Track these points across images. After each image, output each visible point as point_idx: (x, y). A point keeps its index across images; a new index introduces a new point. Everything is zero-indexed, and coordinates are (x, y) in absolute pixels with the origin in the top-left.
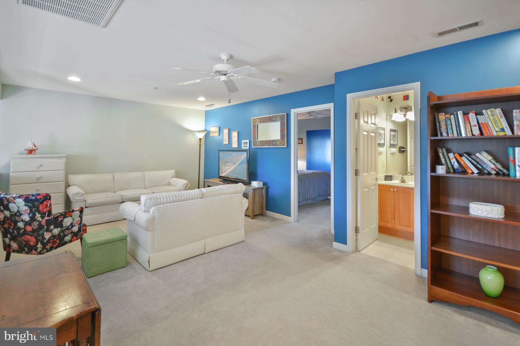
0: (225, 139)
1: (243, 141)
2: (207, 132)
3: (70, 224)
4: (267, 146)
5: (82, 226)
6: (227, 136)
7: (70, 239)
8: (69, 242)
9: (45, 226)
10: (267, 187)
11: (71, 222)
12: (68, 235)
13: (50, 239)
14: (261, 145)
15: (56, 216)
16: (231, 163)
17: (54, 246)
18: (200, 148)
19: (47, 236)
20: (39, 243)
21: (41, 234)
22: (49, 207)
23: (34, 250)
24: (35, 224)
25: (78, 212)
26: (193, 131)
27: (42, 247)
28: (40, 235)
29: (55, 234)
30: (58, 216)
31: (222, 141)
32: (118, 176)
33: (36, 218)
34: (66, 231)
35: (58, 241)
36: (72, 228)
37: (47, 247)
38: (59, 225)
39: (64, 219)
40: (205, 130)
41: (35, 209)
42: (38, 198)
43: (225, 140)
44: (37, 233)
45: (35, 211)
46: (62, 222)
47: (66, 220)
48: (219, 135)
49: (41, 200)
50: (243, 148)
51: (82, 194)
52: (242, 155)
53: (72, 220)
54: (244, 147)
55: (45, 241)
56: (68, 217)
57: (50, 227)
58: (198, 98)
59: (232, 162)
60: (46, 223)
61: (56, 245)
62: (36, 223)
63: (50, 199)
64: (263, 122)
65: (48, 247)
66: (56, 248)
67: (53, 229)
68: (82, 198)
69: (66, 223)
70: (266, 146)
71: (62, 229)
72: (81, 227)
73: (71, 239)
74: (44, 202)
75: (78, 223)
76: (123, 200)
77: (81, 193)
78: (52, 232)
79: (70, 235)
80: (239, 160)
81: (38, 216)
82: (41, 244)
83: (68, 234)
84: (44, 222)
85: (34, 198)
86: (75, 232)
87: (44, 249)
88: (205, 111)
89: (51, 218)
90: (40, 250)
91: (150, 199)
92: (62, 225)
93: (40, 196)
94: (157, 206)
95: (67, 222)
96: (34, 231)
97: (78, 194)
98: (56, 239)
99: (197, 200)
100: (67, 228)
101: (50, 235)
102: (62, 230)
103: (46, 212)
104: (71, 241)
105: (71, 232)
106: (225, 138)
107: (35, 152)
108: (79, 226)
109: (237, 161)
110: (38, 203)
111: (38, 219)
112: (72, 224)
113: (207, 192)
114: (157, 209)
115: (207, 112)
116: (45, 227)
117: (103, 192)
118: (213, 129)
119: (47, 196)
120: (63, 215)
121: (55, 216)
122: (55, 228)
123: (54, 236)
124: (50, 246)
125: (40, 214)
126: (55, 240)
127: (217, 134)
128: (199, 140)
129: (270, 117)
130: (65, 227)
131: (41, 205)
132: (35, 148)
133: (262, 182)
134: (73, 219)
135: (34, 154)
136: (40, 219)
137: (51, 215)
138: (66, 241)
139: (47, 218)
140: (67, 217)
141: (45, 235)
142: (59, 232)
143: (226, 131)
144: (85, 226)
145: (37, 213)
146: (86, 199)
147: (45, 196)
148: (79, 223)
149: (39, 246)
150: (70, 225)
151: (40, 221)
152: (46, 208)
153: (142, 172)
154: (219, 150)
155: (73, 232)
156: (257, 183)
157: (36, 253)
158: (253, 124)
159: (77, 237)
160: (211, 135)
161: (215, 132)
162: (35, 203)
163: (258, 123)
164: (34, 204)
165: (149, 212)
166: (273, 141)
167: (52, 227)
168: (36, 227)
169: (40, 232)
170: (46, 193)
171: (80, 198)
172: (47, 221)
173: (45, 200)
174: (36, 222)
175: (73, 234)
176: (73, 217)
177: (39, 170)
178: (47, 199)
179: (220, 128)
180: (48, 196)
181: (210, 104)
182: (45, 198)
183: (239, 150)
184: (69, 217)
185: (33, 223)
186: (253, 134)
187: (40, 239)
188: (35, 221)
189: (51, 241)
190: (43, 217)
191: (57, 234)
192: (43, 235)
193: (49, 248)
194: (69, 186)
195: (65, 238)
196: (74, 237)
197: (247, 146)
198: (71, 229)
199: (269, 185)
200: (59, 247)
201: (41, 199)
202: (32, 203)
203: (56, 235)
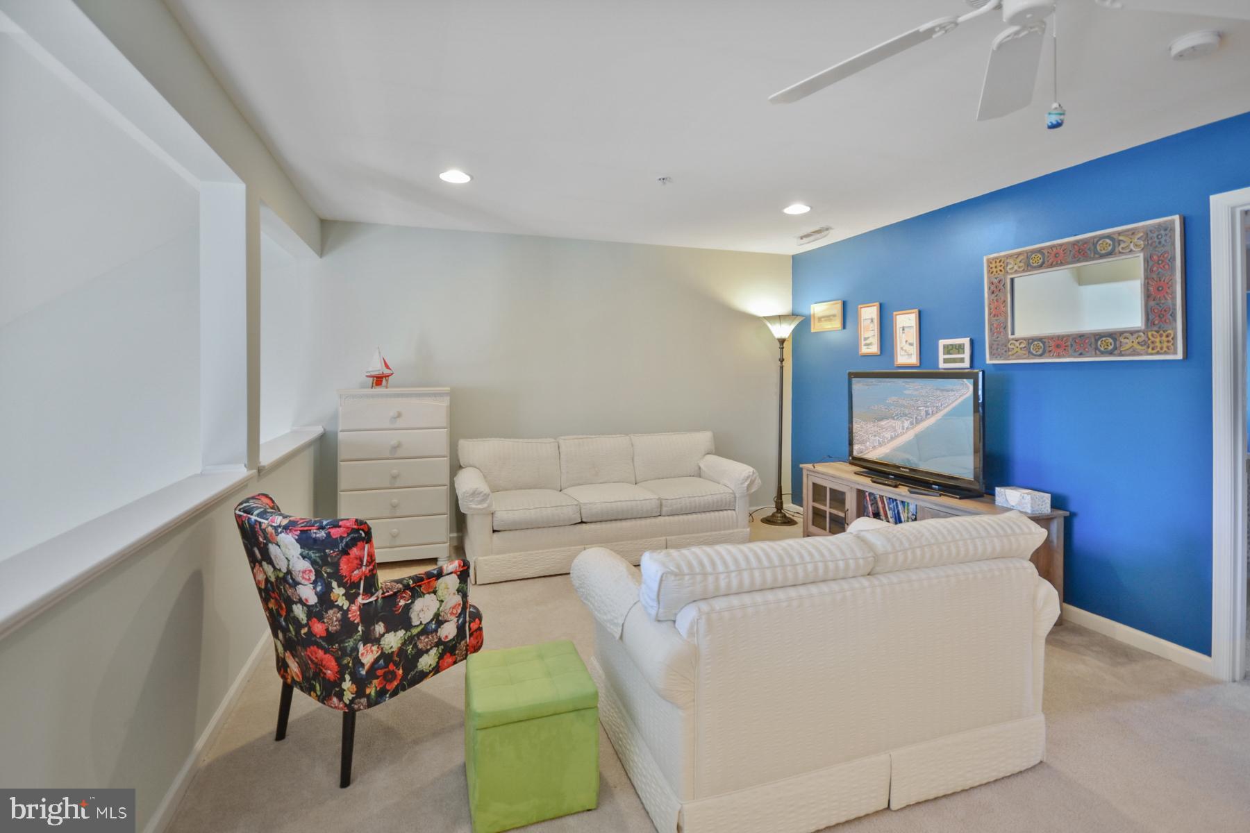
0: (865, 339)
1: (942, 343)
2: (802, 318)
3: (432, 617)
4: (1064, 356)
5: (468, 619)
6: (875, 326)
7: (434, 664)
8: (430, 672)
9: (358, 624)
10: (1067, 514)
11: (434, 610)
12: (427, 651)
13: (376, 666)
14: (1030, 352)
15: (391, 593)
16: (903, 418)
17: (388, 687)
18: (782, 368)
19: (368, 656)
20: (347, 677)
21: (349, 649)
22: (367, 566)
23: (335, 695)
24: (333, 616)
25: (454, 577)
26: (759, 318)
27: (355, 689)
28: (348, 652)
29: (390, 651)
30: (395, 594)
31: (856, 345)
32: (569, 444)
33: (332, 598)
34: (422, 638)
35: (401, 672)
36: (439, 630)
37: (368, 691)
38: (400, 620)
39: (413, 602)
40: (794, 315)
41: (329, 570)
42: (334, 537)
43: (868, 342)
44: (339, 646)
45: (330, 575)
46: (408, 612)
47: (419, 604)
48: (844, 327)
49: (342, 542)
50: (942, 365)
51: (485, 494)
52: (952, 390)
53: (438, 604)
54: (946, 361)
55: (363, 672)
56: (424, 594)
57: (374, 629)
58: (785, 208)
59: (905, 415)
60: (360, 615)
61: (395, 683)
62: (334, 613)
63: (368, 538)
64: (1041, 266)
65: (371, 691)
66: (395, 693)
67: (382, 635)
68: (485, 505)
69: (421, 615)
70: (1059, 356)
71: (409, 634)
72: (465, 622)
73: (438, 663)
74: (350, 548)
75: (455, 612)
76: (583, 515)
77: (481, 493)
78: (380, 645)
79: (434, 651)
80: (938, 410)
81: (338, 592)
82: (353, 680)
83: (429, 647)
84: (354, 614)
85: (322, 534)
86: (448, 640)
87: (360, 698)
88: (793, 257)
89: (376, 601)
90: (350, 698)
91: (676, 575)
92: (409, 619)
93: (338, 529)
94: (704, 606)
95: (424, 609)
96: (330, 637)
97: (474, 494)
98: (394, 665)
99: (855, 584)
100: (425, 631)
101: (375, 652)
102: (409, 637)
103: (361, 579)
104: (437, 669)
105: (436, 640)
106: (864, 334)
107: (387, 381)
108: (460, 622)
109: (927, 413)
110: (334, 552)
111: (340, 603)
112: (437, 615)
113: (890, 549)
114: (704, 617)
115: (797, 261)
116: (360, 628)
117: (535, 487)
118: (823, 310)
119: (359, 529)
120: (412, 589)
121: (387, 594)
122: (388, 631)
123: (386, 657)
124: (378, 689)
125: (344, 588)
126: (391, 667)
127: (837, 324)
128: (778, 345)
129: (1078, 241)
130: (417, 626)
131: (344, 559)
132: (387, 371)
133: (1050, 495)
134: (442, 601)
135: (387, 387)
136: (343, 602)
137: (376, 590)
138: (422, 671)
139: (363, 599)
140: (422, 595)
141: (362, 654)
142: (400, 642)
143: (869, 313)
144: (477, 620)
145: (334, 584)
146: (494, 508)
147: (353, 529)
148: (459, 611)
149: (347, 685)
150: (432, 620)
151: (345, 608)
152: (358, 568)
153: (627, 435)
154: (850, 374)
155: (443, 640)
156: (1028, 498)
157: (341, 705)
158: (989, 278)
159: (455, 655)
160: (816, 327)
161: (828, 318)
162: (327, 551)
163: (1016, 272)
164: (325, 553)
165: (674, 621)
166: (1098, 336)
167: (380, 628)
168: (336, 626)
169: (347, 644)
170: (356, 520)
171: (480, 506)
172: (364, 609)
173: (354, 542)
174: (335, 610)
175: (441, 647)
176: (439, 593)
177: (397, 426)
178: (360, 539)
179: (844, 304)
180: (363, 530)
181: (817, 228)
182: (352, 535)
183: (925, 372)
184: (427, 596)
185: (326, 612)
186: (990, 314)
187: (347, 666)
188: (331, 608)
189: (380, 672)
190: (351, 598)
191: (394, 649)
192: (354, 654)
193: (373, 693)
194: (461, 467)
195: (420, 660)
196: (445, 657)
197: (962, 360)
198: (436, 631)
199: (1073, 508)
200: (404, 689)
201: (342, 538)
202: (319, 551)
203: (393, 652)
